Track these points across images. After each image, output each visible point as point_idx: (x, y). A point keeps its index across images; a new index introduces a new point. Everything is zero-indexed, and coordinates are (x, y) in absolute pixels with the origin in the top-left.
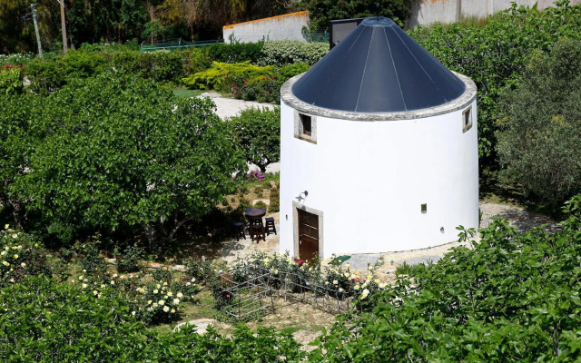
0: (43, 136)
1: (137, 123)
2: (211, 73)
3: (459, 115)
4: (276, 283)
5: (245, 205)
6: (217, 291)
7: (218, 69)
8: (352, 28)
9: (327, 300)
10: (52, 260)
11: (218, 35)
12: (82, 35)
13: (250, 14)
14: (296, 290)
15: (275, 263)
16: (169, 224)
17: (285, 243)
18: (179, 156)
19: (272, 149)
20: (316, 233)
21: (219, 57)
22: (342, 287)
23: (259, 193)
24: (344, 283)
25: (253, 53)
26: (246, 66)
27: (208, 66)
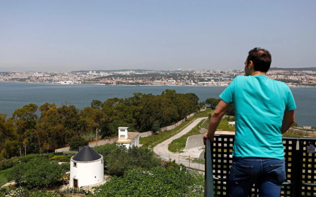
0: (26, 170)
1: (45, 166)
2: (54, 158)
3: (101, 161)
4: (71, 192)
5: (63, 180)
6: (61, 194)
7: (55, 157)
8: (82, 148)
9: (81, 194)
10: (30, 192)
11: (54, 151)
12: (28, 153)
13: (59, 148)
14: (75, 193)
15: (71, 189)
16: (50, 184)
17: (71, 185)
18: (53, 171)
19: (68, 169)
20: (77, 183)
21: (55, 155)
22: (83, 192)
23: (65, 177)
24: (83, 191)
25: (61, 154)
26: (60, 156)
27: (53, 156)
